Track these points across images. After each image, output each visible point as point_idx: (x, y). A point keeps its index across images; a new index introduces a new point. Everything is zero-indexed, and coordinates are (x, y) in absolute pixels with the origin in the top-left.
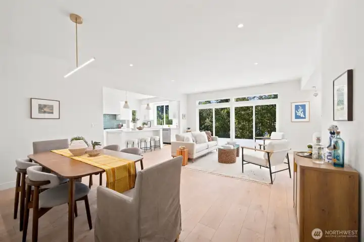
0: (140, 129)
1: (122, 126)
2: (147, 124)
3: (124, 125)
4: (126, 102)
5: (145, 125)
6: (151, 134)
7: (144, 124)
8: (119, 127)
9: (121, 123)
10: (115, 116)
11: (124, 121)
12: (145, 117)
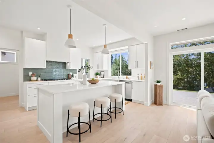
0: (93, 82)
1: (73, 76)
2: (100, 75)
3: (74, 75)
4: (70, 36)
5: (98, 76)
6: (109, 92)
7: (97, 74)
8: (69, 77)
9: (71, 74)
10: (64, 64)
11: (74, 71)
12: (98, 66)
